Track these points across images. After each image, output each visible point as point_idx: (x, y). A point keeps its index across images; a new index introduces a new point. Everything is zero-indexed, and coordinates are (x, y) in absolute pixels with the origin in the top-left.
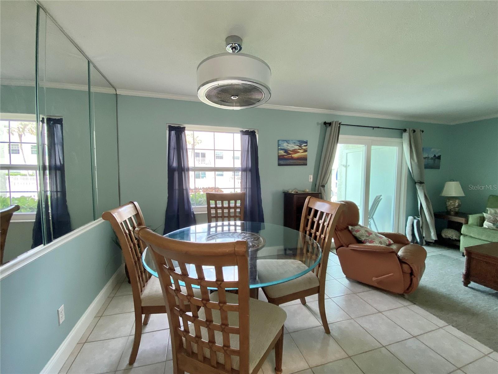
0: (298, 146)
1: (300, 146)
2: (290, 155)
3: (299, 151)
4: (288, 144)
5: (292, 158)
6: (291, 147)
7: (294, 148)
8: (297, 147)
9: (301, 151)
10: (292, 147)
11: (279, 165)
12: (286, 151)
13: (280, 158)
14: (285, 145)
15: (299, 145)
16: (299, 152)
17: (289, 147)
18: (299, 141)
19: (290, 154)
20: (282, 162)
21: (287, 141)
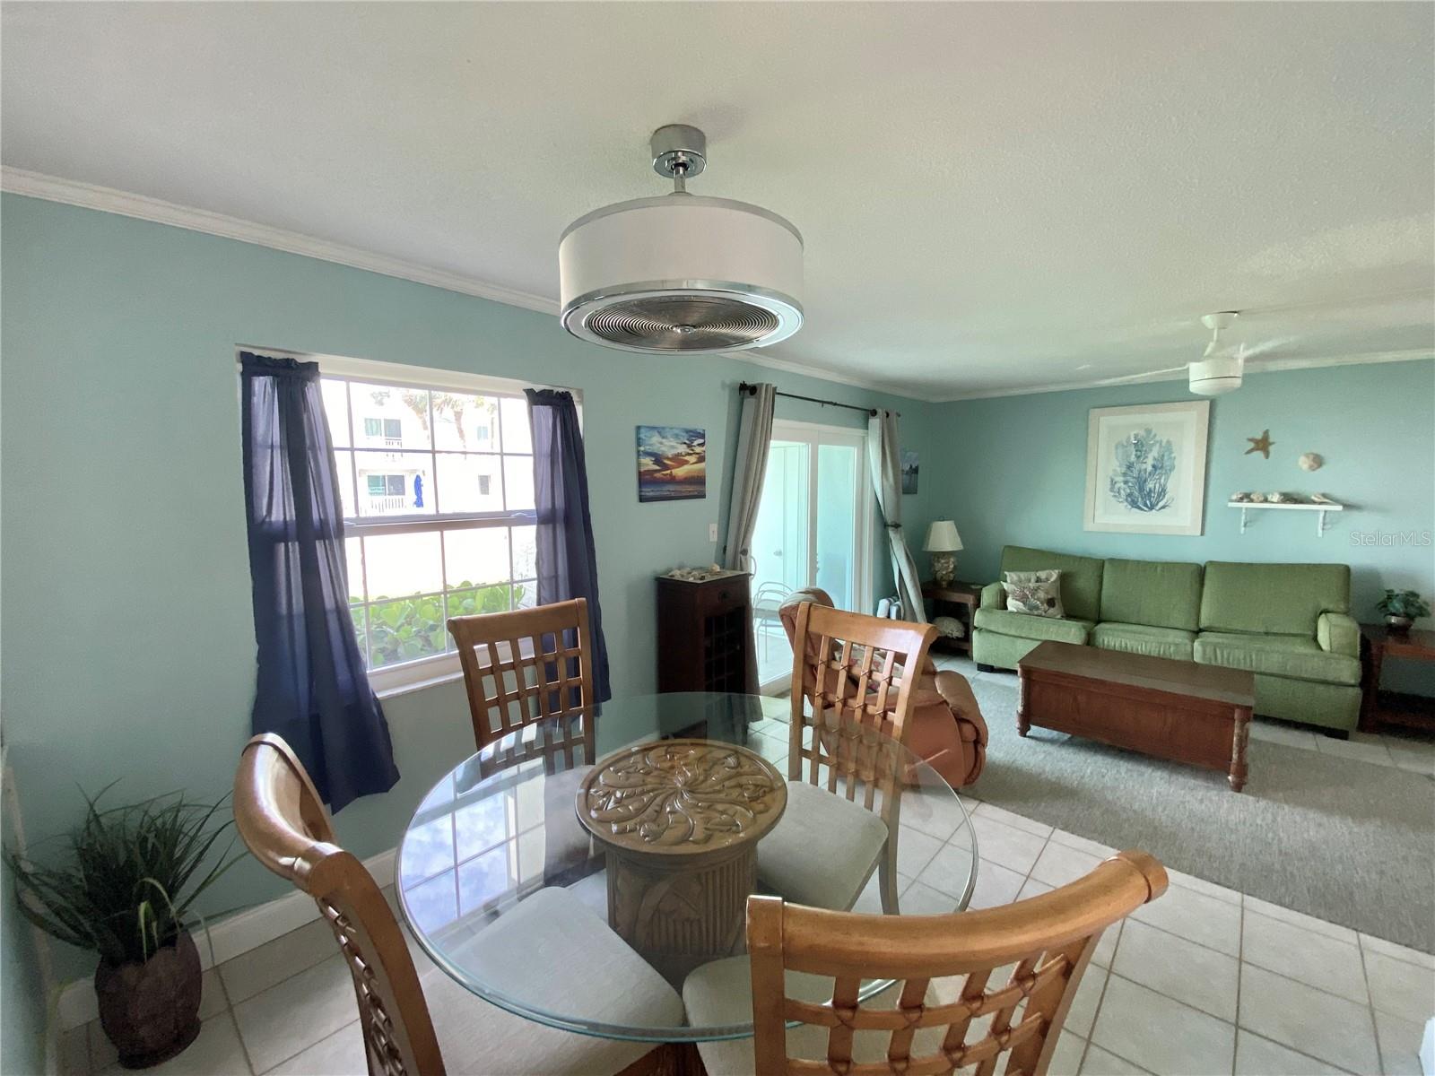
0: (685, 446)
1: (689, 446)
2: (668, 472)
3: (687, 458)
4: (663, 438)
5: (672, 480)
6: (670, 447)
7: (676, 452)
8: (683, 449)
9: (692, 459)
10: (673, 447)
11: (642, 499)
12: (658, 459)
13: (644, 479)
14: (655, 443)
15: (687, 442)
16: (686, 462)
17: (664, 449)
18: (687, 431)
19: (666, 467)
20: (649, 492)
21: (660, 431)
